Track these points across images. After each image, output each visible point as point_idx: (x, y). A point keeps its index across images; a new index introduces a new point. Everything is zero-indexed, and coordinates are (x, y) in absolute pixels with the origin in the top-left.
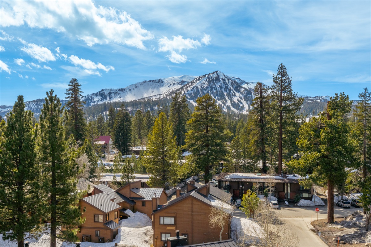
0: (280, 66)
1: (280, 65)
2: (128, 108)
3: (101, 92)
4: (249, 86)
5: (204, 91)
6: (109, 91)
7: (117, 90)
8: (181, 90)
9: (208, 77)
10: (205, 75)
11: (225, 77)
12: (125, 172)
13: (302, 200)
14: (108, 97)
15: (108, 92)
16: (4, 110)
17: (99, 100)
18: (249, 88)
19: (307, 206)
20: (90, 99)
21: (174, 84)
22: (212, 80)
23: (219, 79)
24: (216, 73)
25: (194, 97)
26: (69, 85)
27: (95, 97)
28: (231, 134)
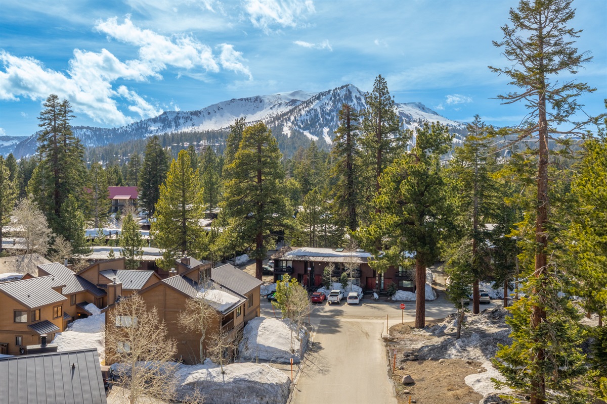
0: (378, 79)
1: (377, 77)
2: (201, 142)
3: (162, 116)
4: (400, 109)
5: (327, 117)
6: (176, 115)
7: (189, 114)
8: (289, 114)
9: (333, 94)
10: (329, 91)
11: (360, 94)
12: (127, 245)
13: (399, 291)
14: (173, 124)
15: (173, 117)
16: (6, 144)
17: (159, 129)
18: (399, 112)
19: (406, 301)
20: (144, 128)
21: (280, 104)
22: (339, 99)
23: (351, 98)
24: (347, 88)
25: (311, 125)
26: (46, 105)
27: (152, 124)
28: (298, 185)
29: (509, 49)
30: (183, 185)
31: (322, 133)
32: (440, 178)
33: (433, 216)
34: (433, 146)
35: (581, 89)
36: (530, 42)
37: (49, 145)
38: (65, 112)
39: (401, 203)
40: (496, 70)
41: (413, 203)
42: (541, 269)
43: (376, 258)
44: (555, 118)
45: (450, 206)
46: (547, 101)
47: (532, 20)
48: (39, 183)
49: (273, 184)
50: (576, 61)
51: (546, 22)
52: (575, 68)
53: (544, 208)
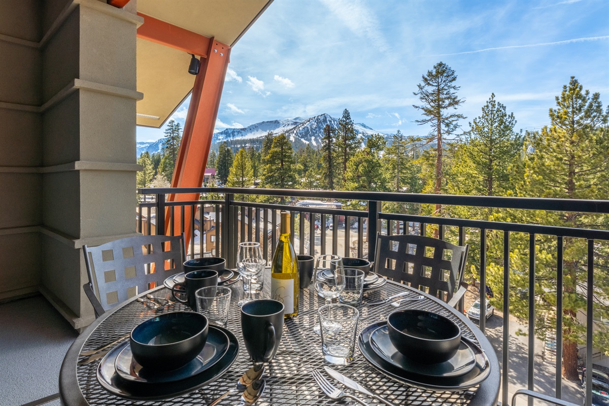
0: (345, 111)
2: (247, 145)
3: (226, 131)
4: (355, 127)
5: (314, 131)
6: (233, 130)
7: (240, 130)
8: (294, 130)
10: (315, 117)
11: (331, 119)
14: (231, 135)
15: (231, 131)
20: (217, 137)
21: (289, 124)
22: (320, 121)
23: (326, 121)
24: (324, 115)
25: (305, 135)
26: (168, 126)
27: (220, 135)
28: (302, 167)
29: (422, 96)
30: (242, 167)
31: (311, 139)
32: (379, 163)
33: (376, 183)
34: (376, 146)
35: (459, 117)
36: (433, 92)
37: (170, 147)
38: (178, 129)
39: (359, 177)
40: (417, 107)
41: (365, 176)
42: (438, 210)
43: (346, 205)
44: (447, 132)
45: (385, 178)
46: (441, 123)
47: (434, 81)
48: (165, 167)
49: (289, 167)
50: (457, 103)
51: (441, 82)
52: (456, 106)
53: (440, 179)
